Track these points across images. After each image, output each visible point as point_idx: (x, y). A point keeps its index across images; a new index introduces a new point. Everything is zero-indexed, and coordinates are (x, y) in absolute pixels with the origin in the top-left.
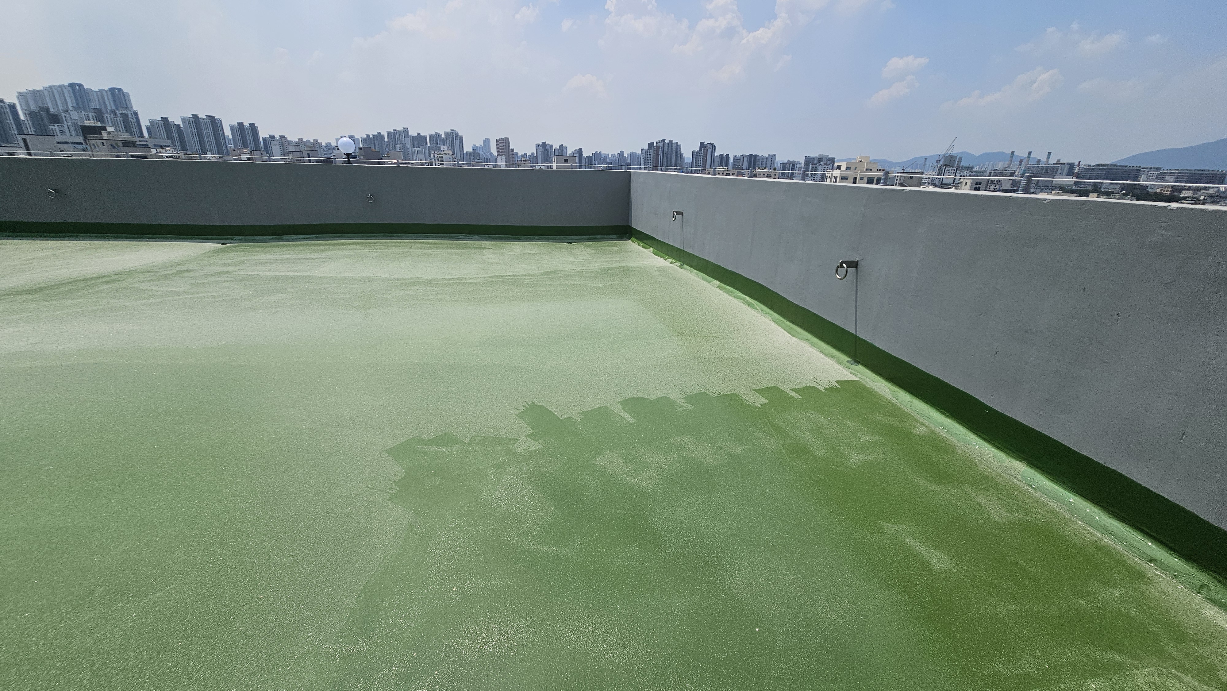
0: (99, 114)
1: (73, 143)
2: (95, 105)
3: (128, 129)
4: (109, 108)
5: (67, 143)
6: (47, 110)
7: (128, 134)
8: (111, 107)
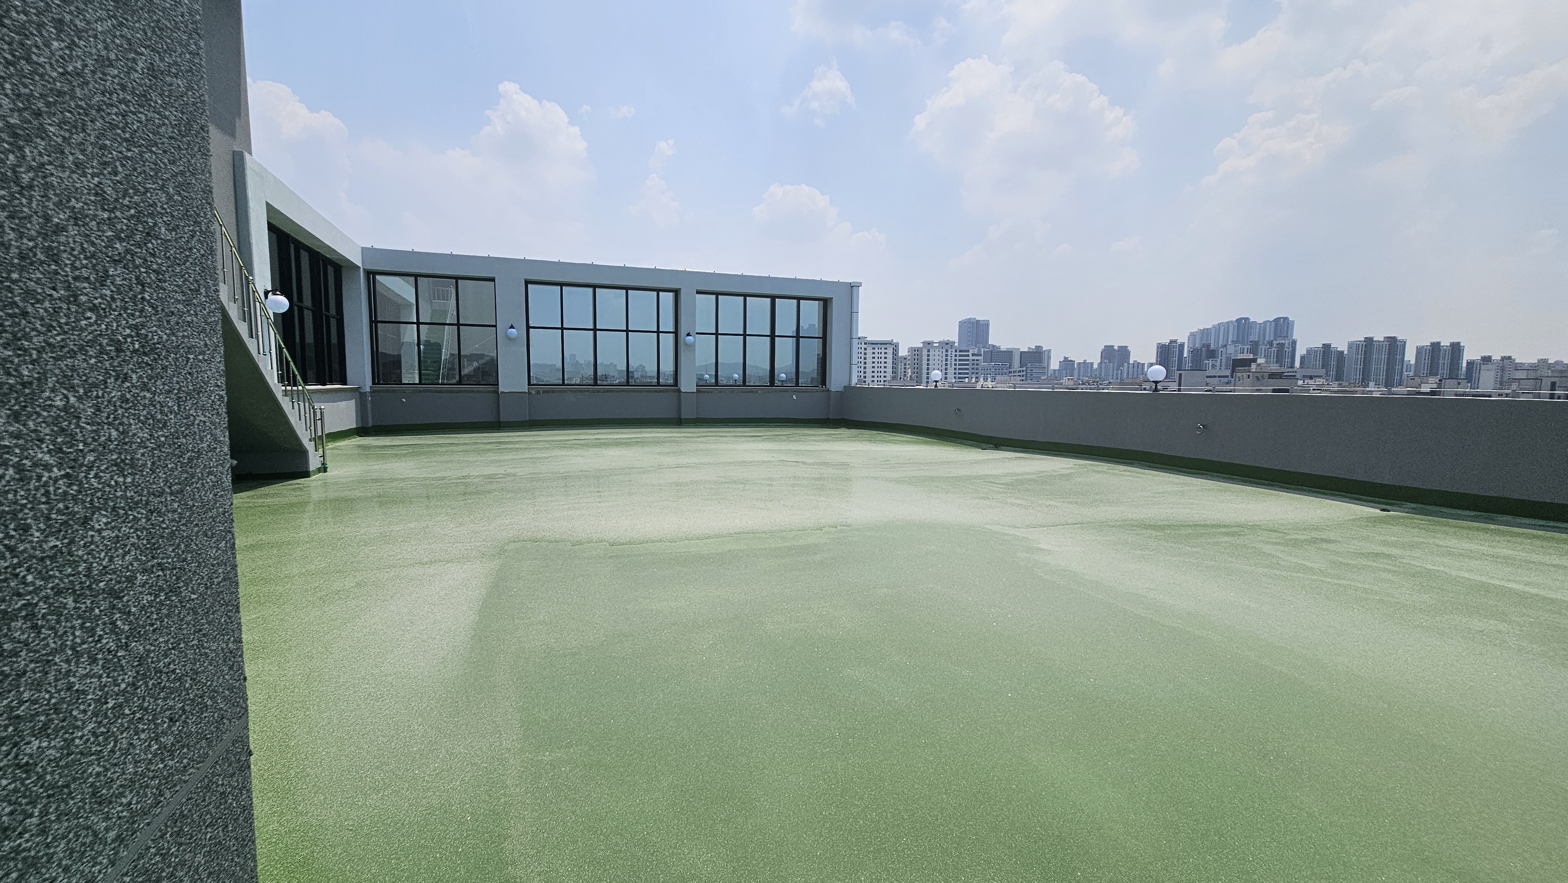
0: (1254, 348)
1: (1219, 377)
2: (1254, 337)
3: (1279, 360)
4: (1267, 339)
5: (1215, 377)
6: (1208, 346)
7: (1278, 365)
8: (1270, 336)
